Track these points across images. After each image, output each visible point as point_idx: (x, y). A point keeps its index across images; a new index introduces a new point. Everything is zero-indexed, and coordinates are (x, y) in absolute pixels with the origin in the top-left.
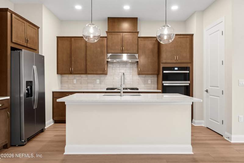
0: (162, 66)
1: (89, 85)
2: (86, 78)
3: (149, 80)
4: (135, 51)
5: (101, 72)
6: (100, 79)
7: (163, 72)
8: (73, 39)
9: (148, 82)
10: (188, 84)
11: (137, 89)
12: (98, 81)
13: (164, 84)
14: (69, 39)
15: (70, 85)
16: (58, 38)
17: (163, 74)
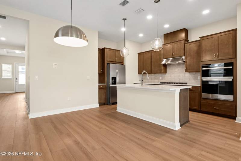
0: (202, 64)
1: (156, 80)
2: (154, 76)
3: (199, 77)
4: (183, 55)
5: (159, 72)
6: (162, 77)
7: (202, 69)
8: (145, 53)
9: (198, 78)
10: (231, 80)
11: (186, 83)
12: (161, 78)
13: (203, 80)
14: (143, 53)
15: (146, 80)
16: (138, 53)
17: (203, 71)
